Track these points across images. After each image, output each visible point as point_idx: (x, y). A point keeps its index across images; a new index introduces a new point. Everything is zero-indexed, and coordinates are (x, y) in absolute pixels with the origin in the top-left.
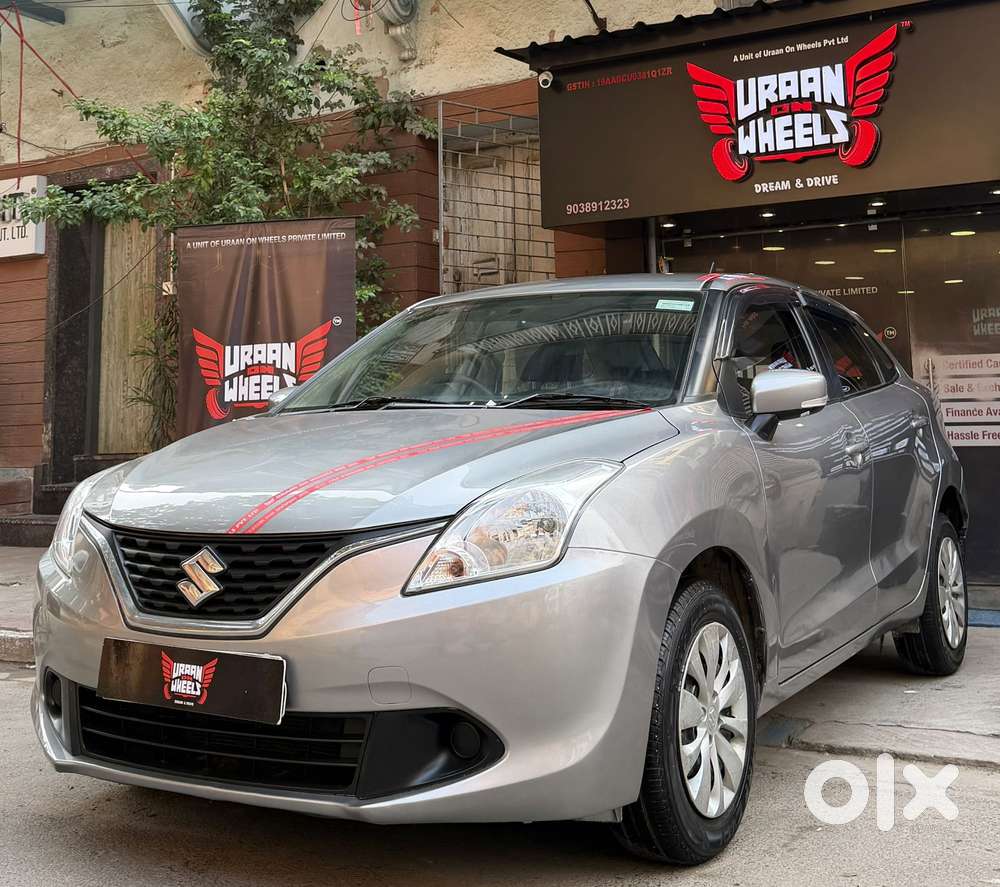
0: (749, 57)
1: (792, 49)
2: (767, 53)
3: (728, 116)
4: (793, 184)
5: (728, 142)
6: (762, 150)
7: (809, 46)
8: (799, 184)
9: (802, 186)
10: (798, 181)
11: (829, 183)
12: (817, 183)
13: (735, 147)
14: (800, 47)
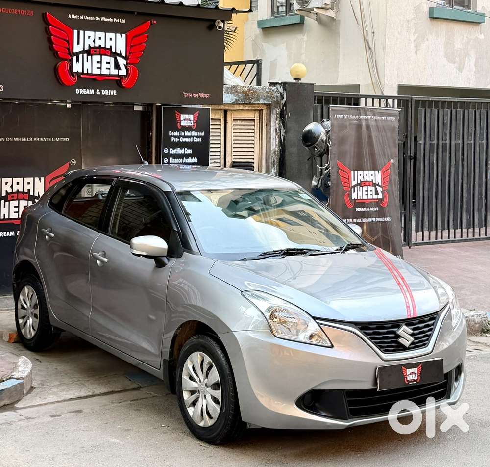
0: (77, 17)
1: (99, 19)
2: (86, 18)
3: (69, 49)
4: (95, 91)
5: (68, 63)
6: (85, 72)
7: (107, 20)
8: (98, 92)
9: (99, 93)
10: (98, 91)
11: (112, 94)
12: (107, 93)
13: (71, 67)
14: (103, 19)
